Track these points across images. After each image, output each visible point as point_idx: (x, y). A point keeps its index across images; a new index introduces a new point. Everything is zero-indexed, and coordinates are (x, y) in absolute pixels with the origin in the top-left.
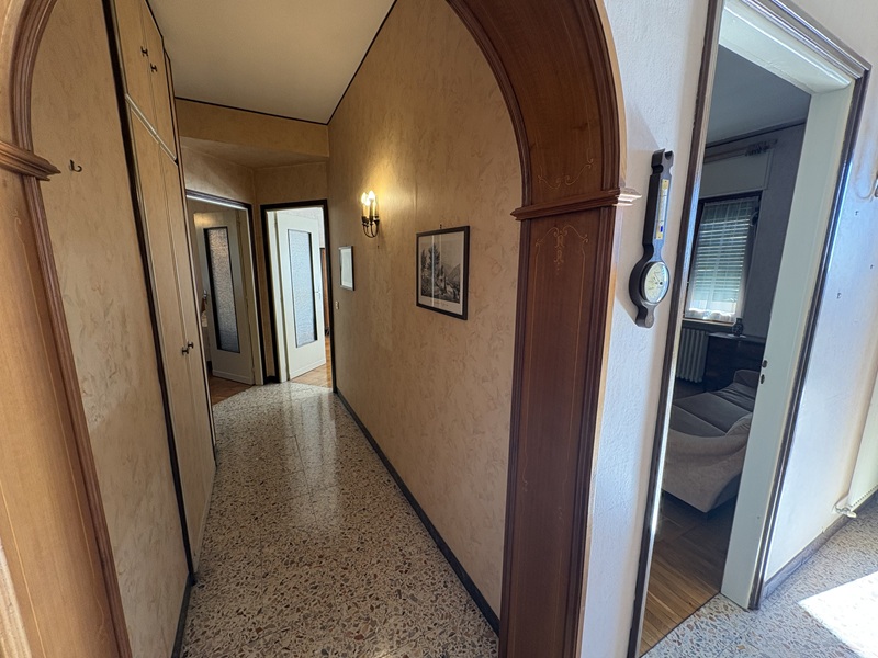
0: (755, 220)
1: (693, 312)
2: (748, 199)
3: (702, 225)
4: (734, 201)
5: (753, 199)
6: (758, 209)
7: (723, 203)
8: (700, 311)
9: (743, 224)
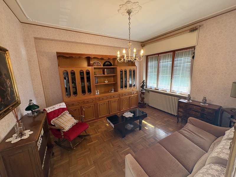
0: (193, 57)
1: (174, 90)
2: (190, 50)
3: (175, 59)
4: (186, 50)
5: (193, 49)
6: (194, 53)
7: (182, 51)
8: (176, 90)
9: (189, 59)
